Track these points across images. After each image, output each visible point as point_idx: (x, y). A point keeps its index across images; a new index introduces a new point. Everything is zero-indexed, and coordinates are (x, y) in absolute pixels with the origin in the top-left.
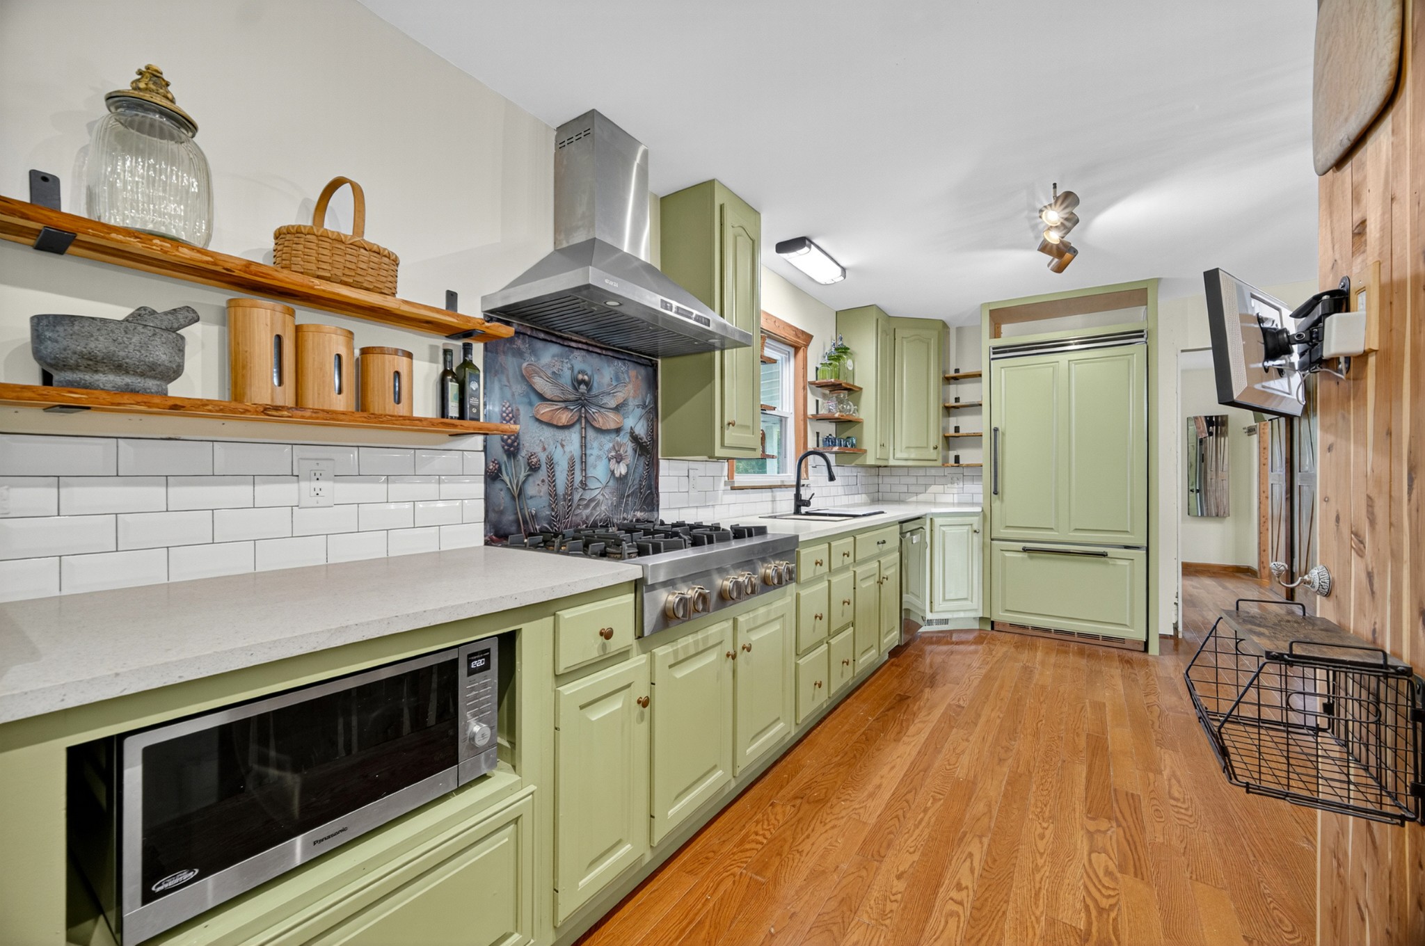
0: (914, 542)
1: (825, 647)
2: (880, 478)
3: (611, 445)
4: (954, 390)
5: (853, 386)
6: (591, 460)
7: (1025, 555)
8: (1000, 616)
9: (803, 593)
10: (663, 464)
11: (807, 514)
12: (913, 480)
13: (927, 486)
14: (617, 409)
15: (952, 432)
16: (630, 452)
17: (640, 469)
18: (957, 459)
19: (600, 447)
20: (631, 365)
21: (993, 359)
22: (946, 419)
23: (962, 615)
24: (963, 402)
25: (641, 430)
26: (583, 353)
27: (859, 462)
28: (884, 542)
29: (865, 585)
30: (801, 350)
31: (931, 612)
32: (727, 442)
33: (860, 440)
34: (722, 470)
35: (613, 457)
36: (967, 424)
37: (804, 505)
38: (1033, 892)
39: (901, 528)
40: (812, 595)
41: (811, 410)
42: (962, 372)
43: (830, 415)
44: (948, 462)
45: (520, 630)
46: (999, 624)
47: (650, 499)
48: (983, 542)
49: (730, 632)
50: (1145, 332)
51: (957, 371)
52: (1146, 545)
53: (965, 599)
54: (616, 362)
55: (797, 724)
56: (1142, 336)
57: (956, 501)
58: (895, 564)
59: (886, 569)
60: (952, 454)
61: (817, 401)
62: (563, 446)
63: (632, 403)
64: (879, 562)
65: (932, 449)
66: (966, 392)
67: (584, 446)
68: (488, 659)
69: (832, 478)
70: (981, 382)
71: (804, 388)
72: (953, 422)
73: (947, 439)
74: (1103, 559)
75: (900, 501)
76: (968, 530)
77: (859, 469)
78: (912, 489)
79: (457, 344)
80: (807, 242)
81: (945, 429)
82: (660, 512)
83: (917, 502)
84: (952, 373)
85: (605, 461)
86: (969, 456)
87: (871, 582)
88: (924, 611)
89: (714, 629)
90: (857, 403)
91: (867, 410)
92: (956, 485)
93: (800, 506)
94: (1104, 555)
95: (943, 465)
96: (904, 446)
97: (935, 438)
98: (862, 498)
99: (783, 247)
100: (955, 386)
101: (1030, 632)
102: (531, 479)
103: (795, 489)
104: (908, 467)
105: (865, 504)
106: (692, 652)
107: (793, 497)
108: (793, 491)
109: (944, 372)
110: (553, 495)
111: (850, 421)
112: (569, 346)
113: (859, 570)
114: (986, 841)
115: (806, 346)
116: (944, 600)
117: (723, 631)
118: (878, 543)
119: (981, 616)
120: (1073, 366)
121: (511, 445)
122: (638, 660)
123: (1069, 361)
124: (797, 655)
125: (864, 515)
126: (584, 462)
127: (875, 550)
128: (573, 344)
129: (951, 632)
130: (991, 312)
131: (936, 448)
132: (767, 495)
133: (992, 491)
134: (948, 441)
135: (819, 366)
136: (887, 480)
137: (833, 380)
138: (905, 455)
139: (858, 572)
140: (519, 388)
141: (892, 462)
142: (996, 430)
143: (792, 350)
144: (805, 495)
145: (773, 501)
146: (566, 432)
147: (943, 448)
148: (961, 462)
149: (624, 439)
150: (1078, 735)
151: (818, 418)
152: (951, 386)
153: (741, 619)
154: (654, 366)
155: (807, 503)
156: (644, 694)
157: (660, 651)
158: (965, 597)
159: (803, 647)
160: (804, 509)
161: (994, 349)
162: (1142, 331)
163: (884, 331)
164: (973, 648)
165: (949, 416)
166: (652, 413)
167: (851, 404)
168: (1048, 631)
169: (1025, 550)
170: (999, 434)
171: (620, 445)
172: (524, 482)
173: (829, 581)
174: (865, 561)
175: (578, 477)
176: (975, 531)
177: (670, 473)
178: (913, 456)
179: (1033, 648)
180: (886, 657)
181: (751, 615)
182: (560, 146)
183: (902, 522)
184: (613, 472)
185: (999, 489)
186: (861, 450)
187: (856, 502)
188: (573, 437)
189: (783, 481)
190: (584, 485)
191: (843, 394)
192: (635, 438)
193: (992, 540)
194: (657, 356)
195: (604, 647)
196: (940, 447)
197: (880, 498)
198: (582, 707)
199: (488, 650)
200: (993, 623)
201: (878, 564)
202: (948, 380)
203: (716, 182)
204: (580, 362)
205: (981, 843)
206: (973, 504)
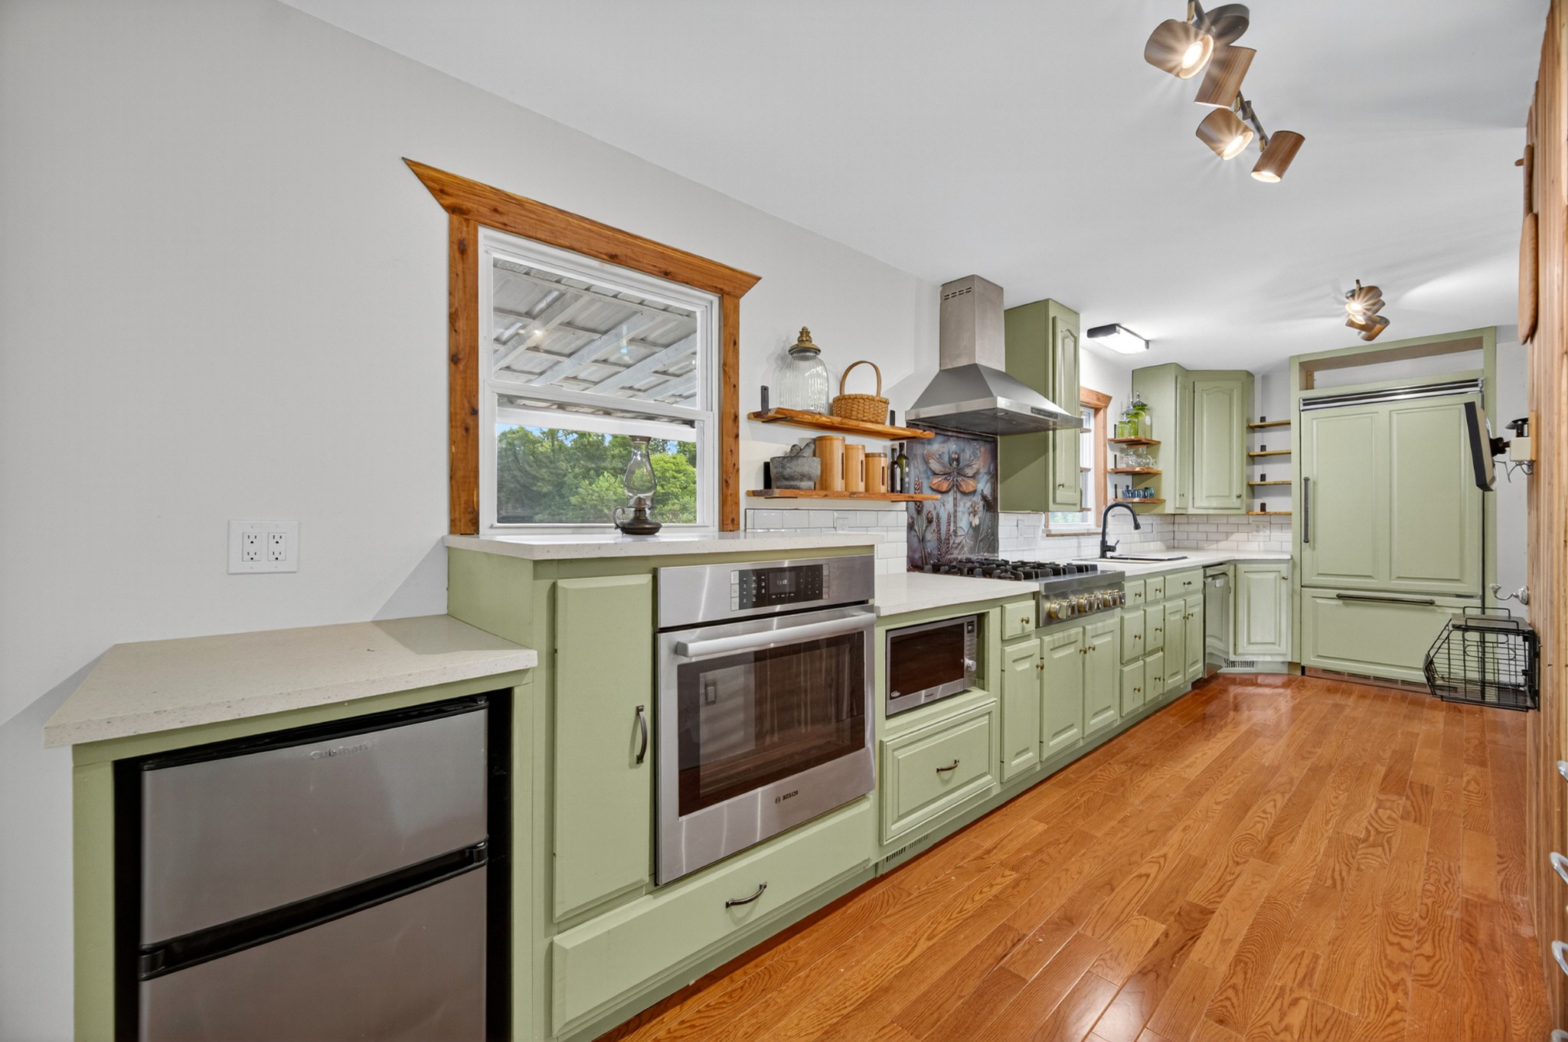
0: (1217, 586)
1: (1141, 663)
2: (1176, 526)
3: (970, 503)
4: (1259, 438)
5: (1151, 440)
6: (959, 514)
7: (1340, 602)
8: (1310, 660)
9: (1127, 616)
10: (1001, 516)
11: (1112, 558)
12: (1213, 528)
13: (1228, 534)
14: (973, 477)
15: (1257, 480)
16: (981, 509)
17: (987, 520)
18: (1263, 507)
19: (964, 504)
20: (982, 443)
21: (1303, 410)
22: (1251, 467)
23: (1268, 659)
24: (1269, 450)
25: (987, 492)
26: (954, 439)
27: (1158, 510)
28: (1189, 583)
29: (1173, 618)
30: (1102, 412)
31: (1235, 654)
32: (1058, 500)
33: (1158, 490)
34: (1040, 521)
35: (971, 512)
36: (1275, 472)
37: (1110, 550)
38: (1324, 821)
39: (1205, 571)
40: (1133, 619)
41: (1111, 466)
42: (1268, 421)
43: (1129, 469)
44: (1252, 511)
45: (988, 612)
46: (1311, 669)
47: (992, 543)
48: (1293, 589)
49: (1081, 635)
50: (1479, 382)
51: (1263, 419)
52: (1481, 593)
53: (1274, 644)
54: (975, 443)
55: (1121, 716)
56: (1477, 385)
57: (1262, 549)
58: (1200, 604)
59: (1190, 607)
60: (1257, 502)
61: (1115, 456)
62: (944, 505)
63: (982, 471)
64: (1185, 600)
65: (1235, 496)
66: (1274, 441)
67: (955, 505)
68: (973, 625)
69: (1137, 527)
70: (1290, 429)
71: (1105, 446)
72: (1259, 470)
73: (1252, 488)
74: (1431, 607)
75: (1197, 549)
76: (1276, 578)
77: (1154, 518)
78: (1211, 536)
79: (896, 444)
80: (1117, 328)
81: (1250, 477)
82: (1000, 553)
83: (1217, 550)
84: (1257, 422)
85: (967, 515)
86: (1275, 504)
87: (1178, 617)
88: (1228, 653)
89: (1073, 631)
90: (1155, 456)
91: (1166, 462)
92: (1262, 533)
93: (1105, 551)
94: (1432, 603)
95: (1248, 513)
96: (1205, 494)
97: (1238, 487)
98: (1159, 545)
99: (1093, 332)
100: (1260, 434)
101: (1346, 678)
102: (928, 528)
103: (1101, 536)
104: (1208, 515)
105: (1161, 551)
106: (1062, 644)
107: (1099, 544)
108: (1100, 538)
109: (1248, 420)
110: (939, 539)
111: (1149, 473)
112: (948, 435)
113: (1168, 605)
114: (1287, 797)
115: (1106, 407)
116: (1249, 643)
117: (1077, 633)
118: (1184, 584)
119: (1290, 660)
120: (1395, 417)
121: (919, 506)
122: (1034, 642)
123: (1391, 411)
124: (1121, 664)
125: (1169, 560)
126: (955, 517)
127: (1182, 589)
128: (950, 434)
129: (1257, 675)
130: (1301, 364)
131: (1239, 497)
132: (1074, 541)
133: (1303, 539)
134: (1252, 489)
135: (1117, 424)
136: (1183, 528)
137: (1133, 437)
138: (1205, 504)
139: (1166, 606)
140: (922, 467)
141: (1191, 511)
142: (1307, 480)
143: (1092, 411)
144: (1110, 542)
145: (1079, 547)
146: (945, 496)
147: (1247, 496)
148: (1267, 510)
149: (977, 498)
150: (1384, 750)
151: (1117, 472)
152: (1256, 434)
153: (1088, 627)
154: (995, 442)
155: (1113, 549)
156: (1039, 662)
157: (1047, 639)
158: (1273, 641)
159: (1126, 658)
160: (1109, 554)
161: (1304, 400)
162: (1476, 380)
163: (1184, 388)
164: (1281, 690)
165: (1254, 464)
166: (994, 477)
167: (1150, 457)
168: (1367, 677)
169: (1340, 597)
170: (1310, 484)
171: (975, 502)
172: (925, 530)
173: (1145, 611)
174: (1171, 598)
175: (952, 528)
176: (1284, 578)
177: (1007, 524)
178: (1214, 505)
179: (1347, 693)
180: (1189, 688)
181: (1094, 626)
182: (945, 298)
183: (1205, 567)
184: (971, 524)
185: (1310, 537)
186: (1158, 500)
187: (1154, 548)
188: (949, 498)
189: (1088, 530)
190: (955, 532)
191: (1142, 449)
192: (984, 498)
193: (1302, 586)
194: (997, 435)
195: (1023, 629)
196: (1244, 496)
197: (1176, 545)
198: (1014, 661)
199: (973, 622)
200: (1303, 668)
201: (1184, 602)
202: (1252, 429)
203: (1050, 301)
204: (952, 446)
205: (1284, 797)
206: (1282, 552)
